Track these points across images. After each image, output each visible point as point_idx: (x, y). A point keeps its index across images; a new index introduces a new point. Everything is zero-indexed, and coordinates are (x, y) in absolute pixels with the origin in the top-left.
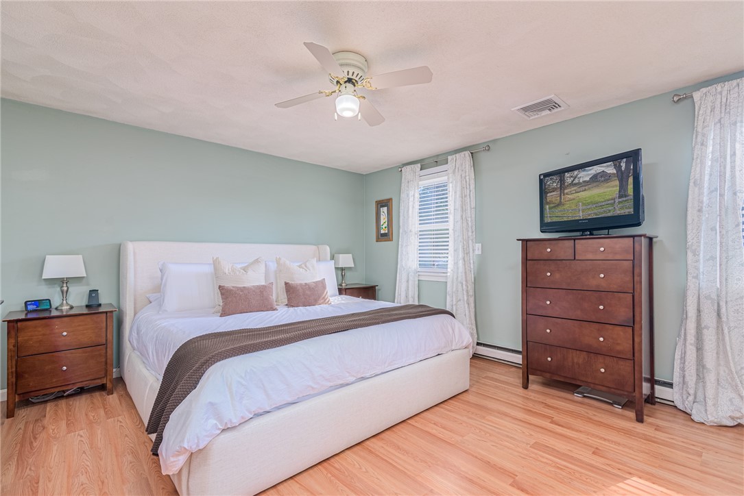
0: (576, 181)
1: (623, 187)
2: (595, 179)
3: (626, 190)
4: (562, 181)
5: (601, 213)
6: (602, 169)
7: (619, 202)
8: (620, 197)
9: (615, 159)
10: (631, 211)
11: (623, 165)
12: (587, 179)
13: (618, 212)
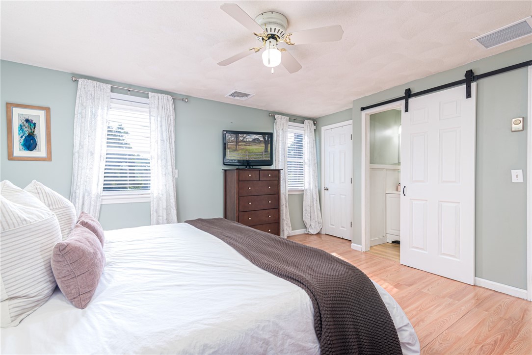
0: (245, 140)
1: (266, 148)
2: (254, 140)
3: (267, 149)
4: (237, 138)
5: (257, 158)
6: (258, 137)
7: (265, 154)
8: (265, 152)
9: (263, 134)
10: (269, 159)
11: (266, 138)
12: (251, 140)
13: (264, 159)
